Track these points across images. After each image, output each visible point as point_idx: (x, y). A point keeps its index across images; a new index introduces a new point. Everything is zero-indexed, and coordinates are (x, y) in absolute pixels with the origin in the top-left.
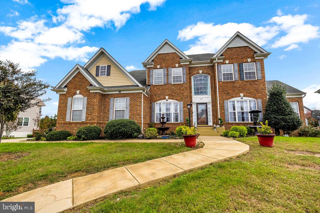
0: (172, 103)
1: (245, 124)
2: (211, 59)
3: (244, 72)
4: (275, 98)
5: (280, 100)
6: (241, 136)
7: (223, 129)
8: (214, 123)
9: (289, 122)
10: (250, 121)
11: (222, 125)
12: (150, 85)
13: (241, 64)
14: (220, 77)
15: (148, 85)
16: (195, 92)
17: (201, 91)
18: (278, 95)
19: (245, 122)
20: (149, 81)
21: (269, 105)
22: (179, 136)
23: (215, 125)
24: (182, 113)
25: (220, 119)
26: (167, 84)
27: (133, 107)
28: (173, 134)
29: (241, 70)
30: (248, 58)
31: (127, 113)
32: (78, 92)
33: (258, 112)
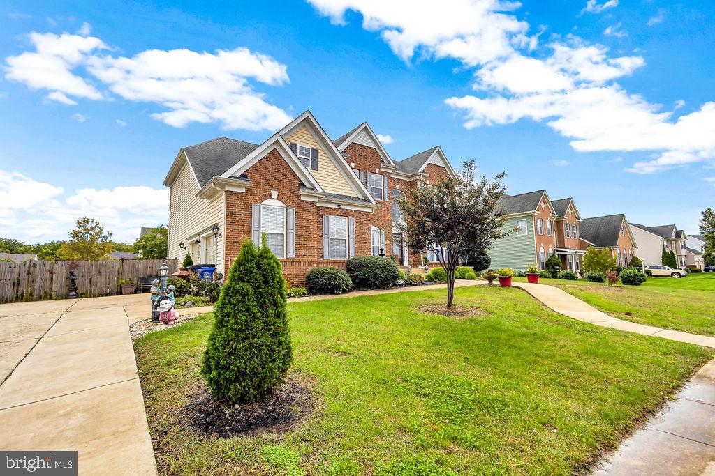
32: (275, 194)
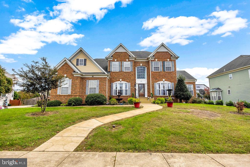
0: (124, 83)
1: (165, 96)
2: (148, 58)
3: (166, 66)
4: (180, 83)
5: (182, 84)
6: (162, 103)
7: (153, 100)
8: (148, 96)
9: (185, 96)
10: (168, 95)
11: (153, 97)
12: (110, 72)
13: (164, 62)
14: (152, 69)
15: (109, 72)
16: (138, 77)
17: (141, 76)
18: (181, 81)
19: (165, 95)
20: (109, 69)
21: (177, 86)
22: (129, 103)
23: (149, 97)
24: (130, 89)
25: (152, 94)
26: (121, 71)
27: (101, 86)
28: (124, 102)
29: (163, 66)
30: (168, 58)
31: (98, 90)
33: (171, 90)
